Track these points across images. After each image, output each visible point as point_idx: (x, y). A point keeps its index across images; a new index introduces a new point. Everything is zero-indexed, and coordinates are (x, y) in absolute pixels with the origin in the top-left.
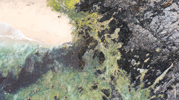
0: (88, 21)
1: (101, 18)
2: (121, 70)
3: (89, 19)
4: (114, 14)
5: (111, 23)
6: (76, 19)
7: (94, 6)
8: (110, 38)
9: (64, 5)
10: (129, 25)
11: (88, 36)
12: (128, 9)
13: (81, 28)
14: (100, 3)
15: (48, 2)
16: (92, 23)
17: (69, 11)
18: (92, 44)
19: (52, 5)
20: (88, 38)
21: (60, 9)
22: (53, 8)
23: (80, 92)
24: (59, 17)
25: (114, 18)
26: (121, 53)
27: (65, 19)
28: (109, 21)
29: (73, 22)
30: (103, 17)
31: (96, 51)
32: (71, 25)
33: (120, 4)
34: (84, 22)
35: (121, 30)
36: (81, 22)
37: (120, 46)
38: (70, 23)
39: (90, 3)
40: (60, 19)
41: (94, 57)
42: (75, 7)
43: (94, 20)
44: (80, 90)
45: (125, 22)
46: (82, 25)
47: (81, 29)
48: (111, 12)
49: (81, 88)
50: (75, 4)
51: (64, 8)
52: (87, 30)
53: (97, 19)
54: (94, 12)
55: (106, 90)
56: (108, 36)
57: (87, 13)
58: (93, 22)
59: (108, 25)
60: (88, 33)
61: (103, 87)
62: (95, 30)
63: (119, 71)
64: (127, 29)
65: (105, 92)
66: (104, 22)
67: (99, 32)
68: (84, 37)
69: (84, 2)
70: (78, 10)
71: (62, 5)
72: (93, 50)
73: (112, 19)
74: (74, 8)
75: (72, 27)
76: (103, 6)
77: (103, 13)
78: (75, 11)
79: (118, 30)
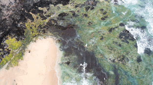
0: (33, 28)
1: (30, 20)
2: (70, 3)
3: (31, 28)
4: (27, 12)
5: (35, 13)
6: (31, 38)
7: (19, 26)
8: (47, 12)
9: (18, 50)
10: (36, 2)
11: (46, 26)
12: (23, 4)
13: (39, 32)
14: (16, 22)
15: (13, 66)
16: (35, 25)
17: (24, 45)
18: (53, 22)
19: (17, 61)
20: (48, 26)
21: (21, 53)
22: (20, 59)
23: (92, 23)
24: (29, 52)
25: (30, 11)
26: (57, 4)
27: (32, 46)
28: (33, 14)
29: (34, 39)
30: (29, 19)
31: (58, 19)
32: (37, 40)
33: (18, 10)
34: (34, 31)
35: (40, 6)
36: (34, 33)
37: (53, 5)
38: (35, 41)
39: (16, 29)
40: (31, 51)
41: (63, 19)
42: (19, 40)
43: (32, 24)
44: (90, 24)
45: (33, 5)
46: (37, 32)
47: (41, 32)
48: (25, 14)
49: (89, 24)
50: (17, 41)
51: (20, 49)
52: (41, 28)
53: (31, 22)
54: (25, 25)
55: (86, 8)
56: (45, 13)
57: (25, 30)
58: (33, 25)
59: (36, 15)
60: (44, 26)
61: (84, 11)
62: (40, 22)
63: (71, 4)
64: (39, 3)
65: (87, 9)
66: (34, 18)
67: (42, 20)
68: (47, 29)
69: (15, 34)
70: (23, 37)
71: (17, 52)
72: (57, 21)
73: (31, 13)
74: (21, 41)
75: (39, 39)
76: (19, 20)
77: (26, 19)
78: (24, 40)
79: (40, 8)
